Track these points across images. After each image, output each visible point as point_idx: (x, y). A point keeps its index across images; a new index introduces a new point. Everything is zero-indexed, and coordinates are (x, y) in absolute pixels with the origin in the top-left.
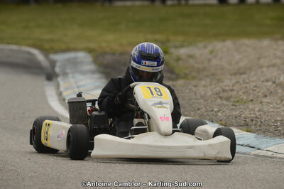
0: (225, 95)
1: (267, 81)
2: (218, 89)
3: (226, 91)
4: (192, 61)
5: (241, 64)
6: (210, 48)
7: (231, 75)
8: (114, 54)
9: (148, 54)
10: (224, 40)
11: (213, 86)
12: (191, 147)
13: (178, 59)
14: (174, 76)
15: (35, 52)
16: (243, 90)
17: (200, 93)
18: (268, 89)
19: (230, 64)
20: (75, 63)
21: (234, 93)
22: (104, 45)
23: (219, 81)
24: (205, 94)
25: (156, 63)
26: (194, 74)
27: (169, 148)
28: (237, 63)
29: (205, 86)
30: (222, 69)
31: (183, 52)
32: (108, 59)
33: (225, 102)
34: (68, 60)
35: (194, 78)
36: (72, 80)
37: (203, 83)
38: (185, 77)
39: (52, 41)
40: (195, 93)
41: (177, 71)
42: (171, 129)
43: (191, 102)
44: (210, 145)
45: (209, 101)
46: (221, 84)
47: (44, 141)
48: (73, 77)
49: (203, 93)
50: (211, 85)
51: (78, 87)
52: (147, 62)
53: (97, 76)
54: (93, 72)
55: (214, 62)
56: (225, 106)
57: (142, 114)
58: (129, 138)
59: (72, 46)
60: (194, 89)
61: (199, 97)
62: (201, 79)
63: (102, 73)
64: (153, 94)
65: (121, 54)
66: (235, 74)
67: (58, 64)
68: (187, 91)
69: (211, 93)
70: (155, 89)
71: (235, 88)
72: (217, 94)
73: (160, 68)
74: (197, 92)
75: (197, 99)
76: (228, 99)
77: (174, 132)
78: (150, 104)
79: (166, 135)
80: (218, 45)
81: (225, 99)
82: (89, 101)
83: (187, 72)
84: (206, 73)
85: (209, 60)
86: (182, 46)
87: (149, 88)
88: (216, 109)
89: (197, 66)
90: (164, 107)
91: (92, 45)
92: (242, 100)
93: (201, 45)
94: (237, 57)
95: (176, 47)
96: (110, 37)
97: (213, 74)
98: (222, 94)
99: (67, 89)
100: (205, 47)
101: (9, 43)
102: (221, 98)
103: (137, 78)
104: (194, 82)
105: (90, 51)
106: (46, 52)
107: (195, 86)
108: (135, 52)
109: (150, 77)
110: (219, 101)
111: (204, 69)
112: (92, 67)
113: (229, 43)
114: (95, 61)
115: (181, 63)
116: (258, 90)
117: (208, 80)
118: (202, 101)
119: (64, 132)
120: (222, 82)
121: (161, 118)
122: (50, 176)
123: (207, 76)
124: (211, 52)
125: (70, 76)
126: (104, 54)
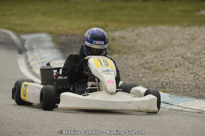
0: (147, 66)
1: (178, 56)
2: (142, 61)
3: (148, 63)
4: (123, 41)
5: (159, 44)
6: (136, 32)
7: (152, 51)
8: (67, 35)
9: (98, 36)
10: (146, 26)
11: (139, 59)
12: (129, 103)
13: (113, 39)
15: (10, 33)
16: (161, 63)
17: (129, 64)
18: (178, 62)
19: (151, 44)
20: (39, 42)
21: (154, 64)
22: (60, 28)
23: (143, 55)
24: (133, 64)
25: (103, 42)
26: (125, 50)
27: (114, 102)
28: (156, 43)
29: (132, 59)
30: (145, 47)
31: (117, 34)
32: (63, 39)
33: (147, 71)
34: (34, 39)
35: (125, 53)
36: (37, 54)
37: (132, 57)
38: (119, 52)
39: (22, 25)
40: (126, 64)
41: (112, 48)
42: (115, 89)
43: (123, 70)
44: (143, 101)
45: (136, 70)
46: (145, 58)
47: (22, 97)
48: (38, 52)
49: (131, 64)
50: (137, 58)
51: (41, 59)
52: (97, 42)
53: (55, 51)
54: (52, 48)
55: (139, 41)
56: (147, 73)
57: (93, 78)
58: (85, 95)
59: (36, 29)
60: (125, 61)
61: (129, 67)
62: (130, 54)
63: (59, 49)
64: (102, 65)
65: (73, 35)
66: (155, 51)
67: (27, 42)
68: (120, 62)
69: (137, 64)
70: (104, 60)
71: (154, 60)
72: (141, 65)
73: (106, 46)
74: (128, 63)
75: (127, 68)
76: (149, 69)
77: (117, 91)
78: (100, 71)
79: (111, 94)
80: (142, 30)
81: (148, 68)
82: (55, 69)
83: (120, 49)
84: (133, 50)
85: (136, 41)
86: (116, 30)
87: (99, 60)
88: (141, 76)
89: (127, 44)
90: (111, 74)
91: (51, 29)
92: (160, 69)
93: (130, 29)
94: (156, 38)
95: (112, 31)
96: (64, 23)
97: (139, 51)
98: (145, 65)
99: (33, 60)
100: (133, 31)
102: (145, 68)
103: (89, 53)
104: (125, 56)
105: (50, 33)
106: (18, 33)
107: (126, 59)
108: (87, 34)
109: (99, 53)
110: (143, 70)
111: (132, 47)
112: (52, 44)
113: (150, 29)
114: (54, 40)
115: (115, 42)
116: (171, 62)
117: (135, 55)
118: (131, 70)
119: (38, 91)
120: (146, 56)
121: (108, 81)
122: (22, 122)
123: (134, 52)
124: (137, 35)
125: (35, 50)
126: (60, 35)
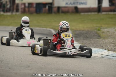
0: (114, 42)
8: (80, 31)
13: (103, 32)
14: (99, 38)
24: (107, 42)
26: (107, 37)
32: (78, 32)
38: (104, 38)
41: (101, 36)
65: (83, 31)
76: (114, 44)
83: (105, 36)
84: (111, 37)
97: (114, 37)
101: (43, 27)
106: (56, 30)
111: (111, 35)
115: (104, 33)
126: (76, 31)
